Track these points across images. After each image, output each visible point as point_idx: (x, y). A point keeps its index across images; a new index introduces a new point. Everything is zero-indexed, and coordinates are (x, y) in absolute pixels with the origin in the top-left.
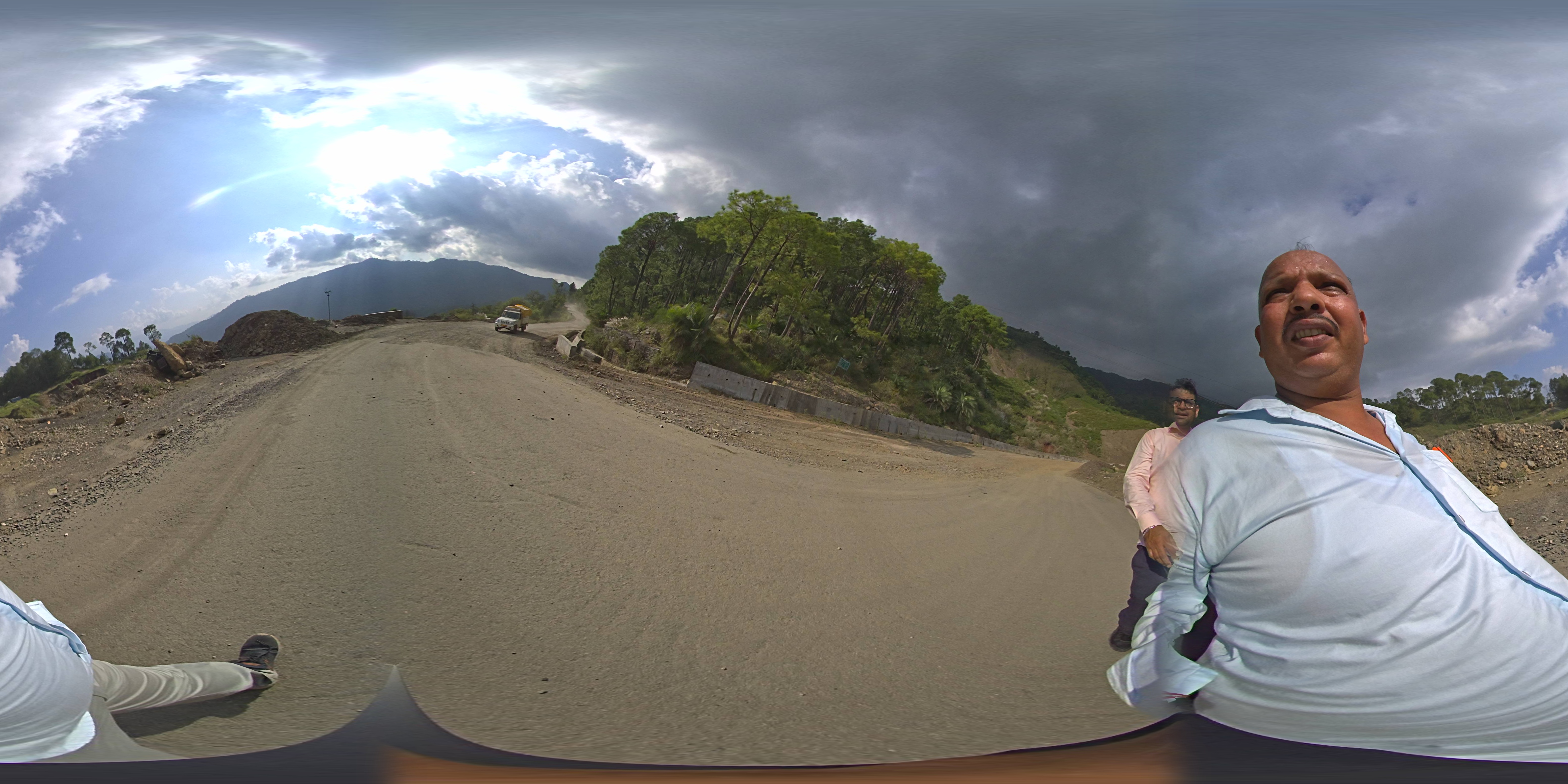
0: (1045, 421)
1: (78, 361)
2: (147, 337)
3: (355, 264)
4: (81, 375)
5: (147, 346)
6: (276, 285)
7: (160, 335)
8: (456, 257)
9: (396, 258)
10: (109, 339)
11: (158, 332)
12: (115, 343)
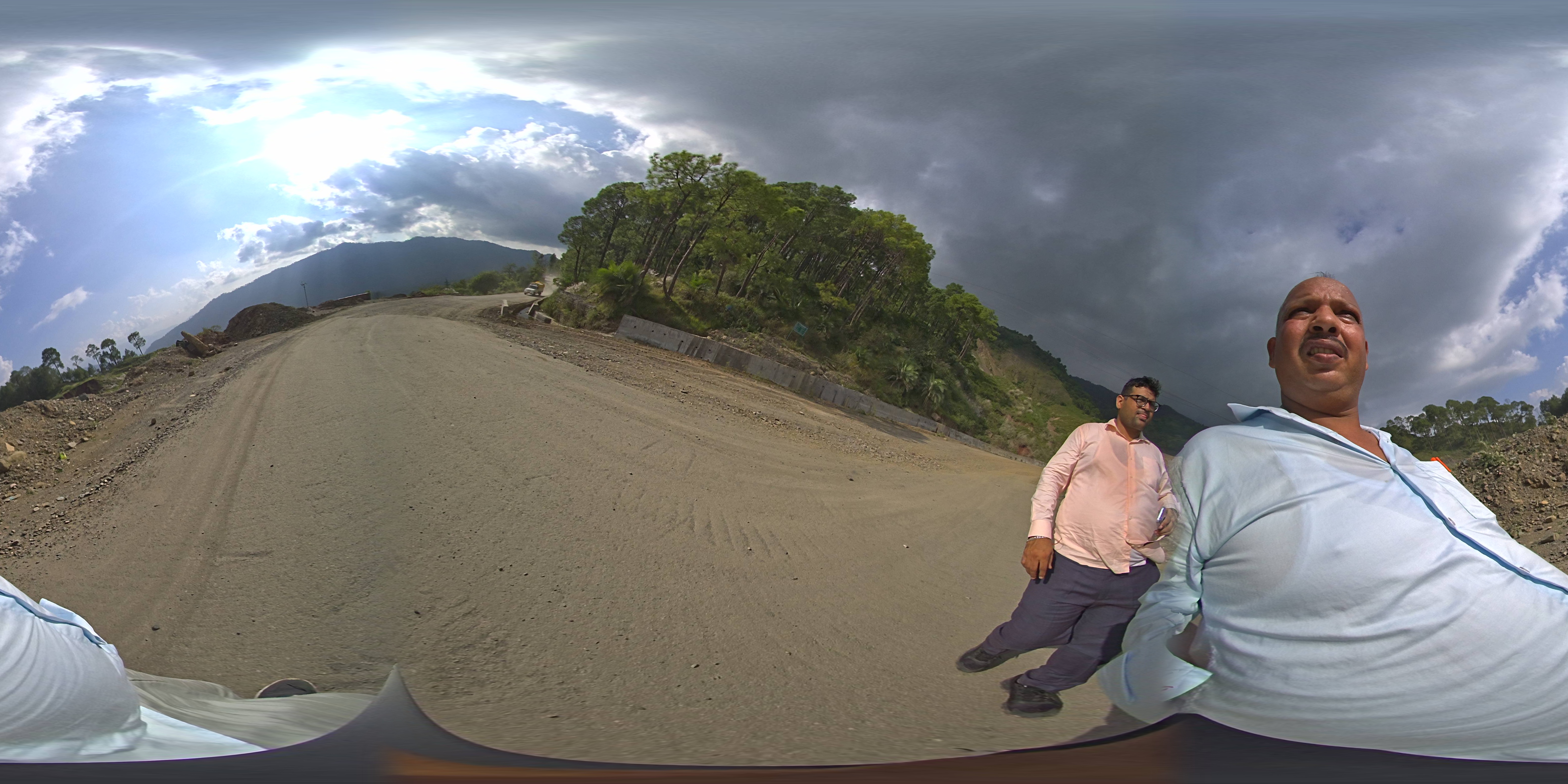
0: (1024, 423)
1: (67, 375)
2: (132, 345)
3: (328, 250)
4: (72, 388)
5: (133, 353)
6: (251, 280)
7: (144, 341)
8: (433, 235)
10: (95, 350)
11: (142, 339)
12: (102, 354)
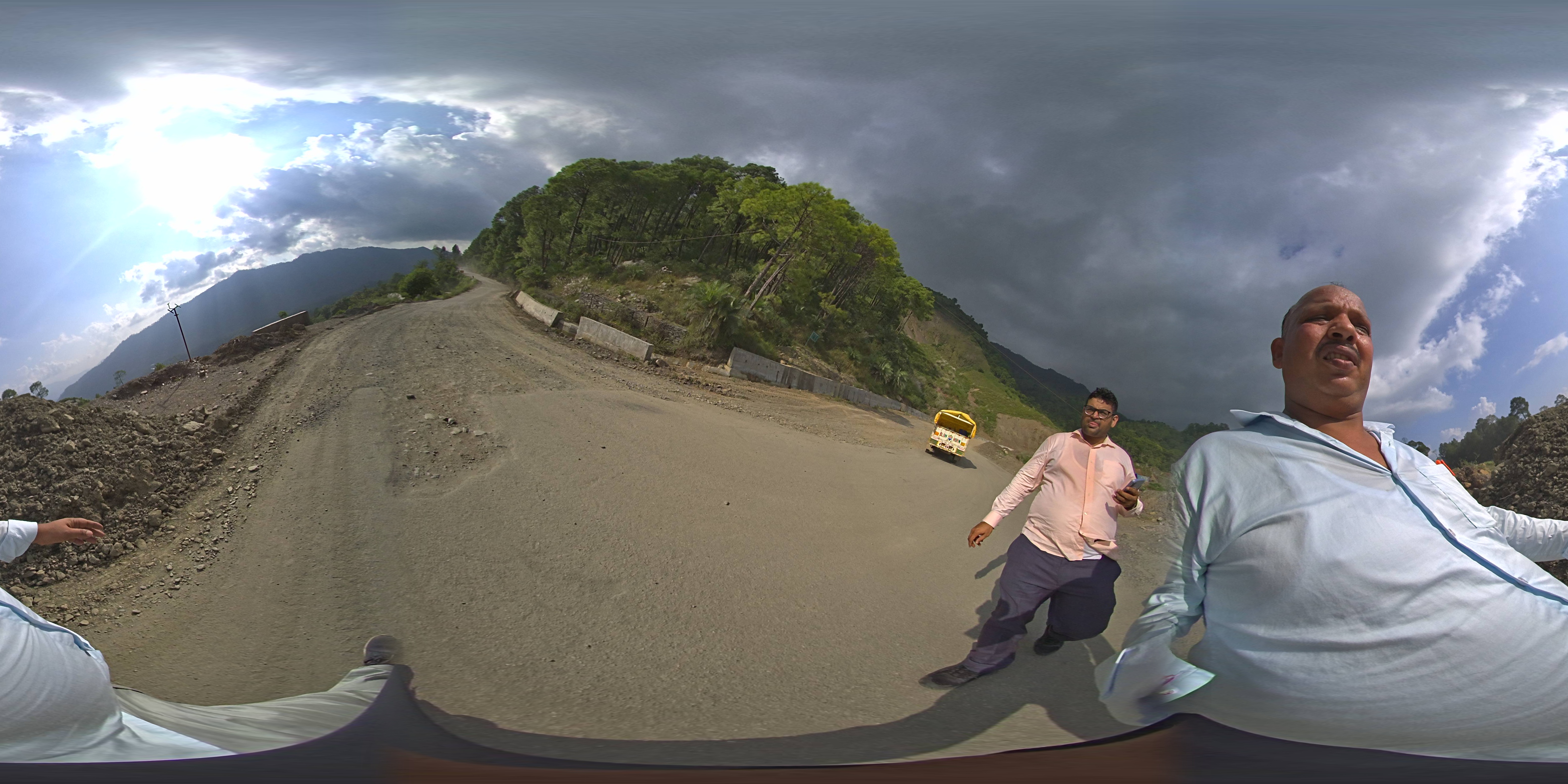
3: (225, 280)
8: (318, 249)
9: (261, 265)
